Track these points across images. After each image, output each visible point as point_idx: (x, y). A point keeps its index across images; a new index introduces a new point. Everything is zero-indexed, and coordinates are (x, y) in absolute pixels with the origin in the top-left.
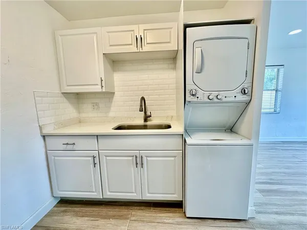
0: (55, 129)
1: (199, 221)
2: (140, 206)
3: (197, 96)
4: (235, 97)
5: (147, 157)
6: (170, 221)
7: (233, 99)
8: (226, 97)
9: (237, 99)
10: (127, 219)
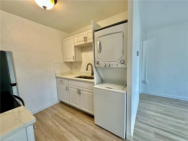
0: (60, 75)
1: (99, 128)
2: (82, 113)
3: (99, 64)
4: (117, 65)
5: (82, 91)
6: (88, 122)
7: (116, 66)
8: (112, 65)
9: (118, 66)
10: (74, 114)
